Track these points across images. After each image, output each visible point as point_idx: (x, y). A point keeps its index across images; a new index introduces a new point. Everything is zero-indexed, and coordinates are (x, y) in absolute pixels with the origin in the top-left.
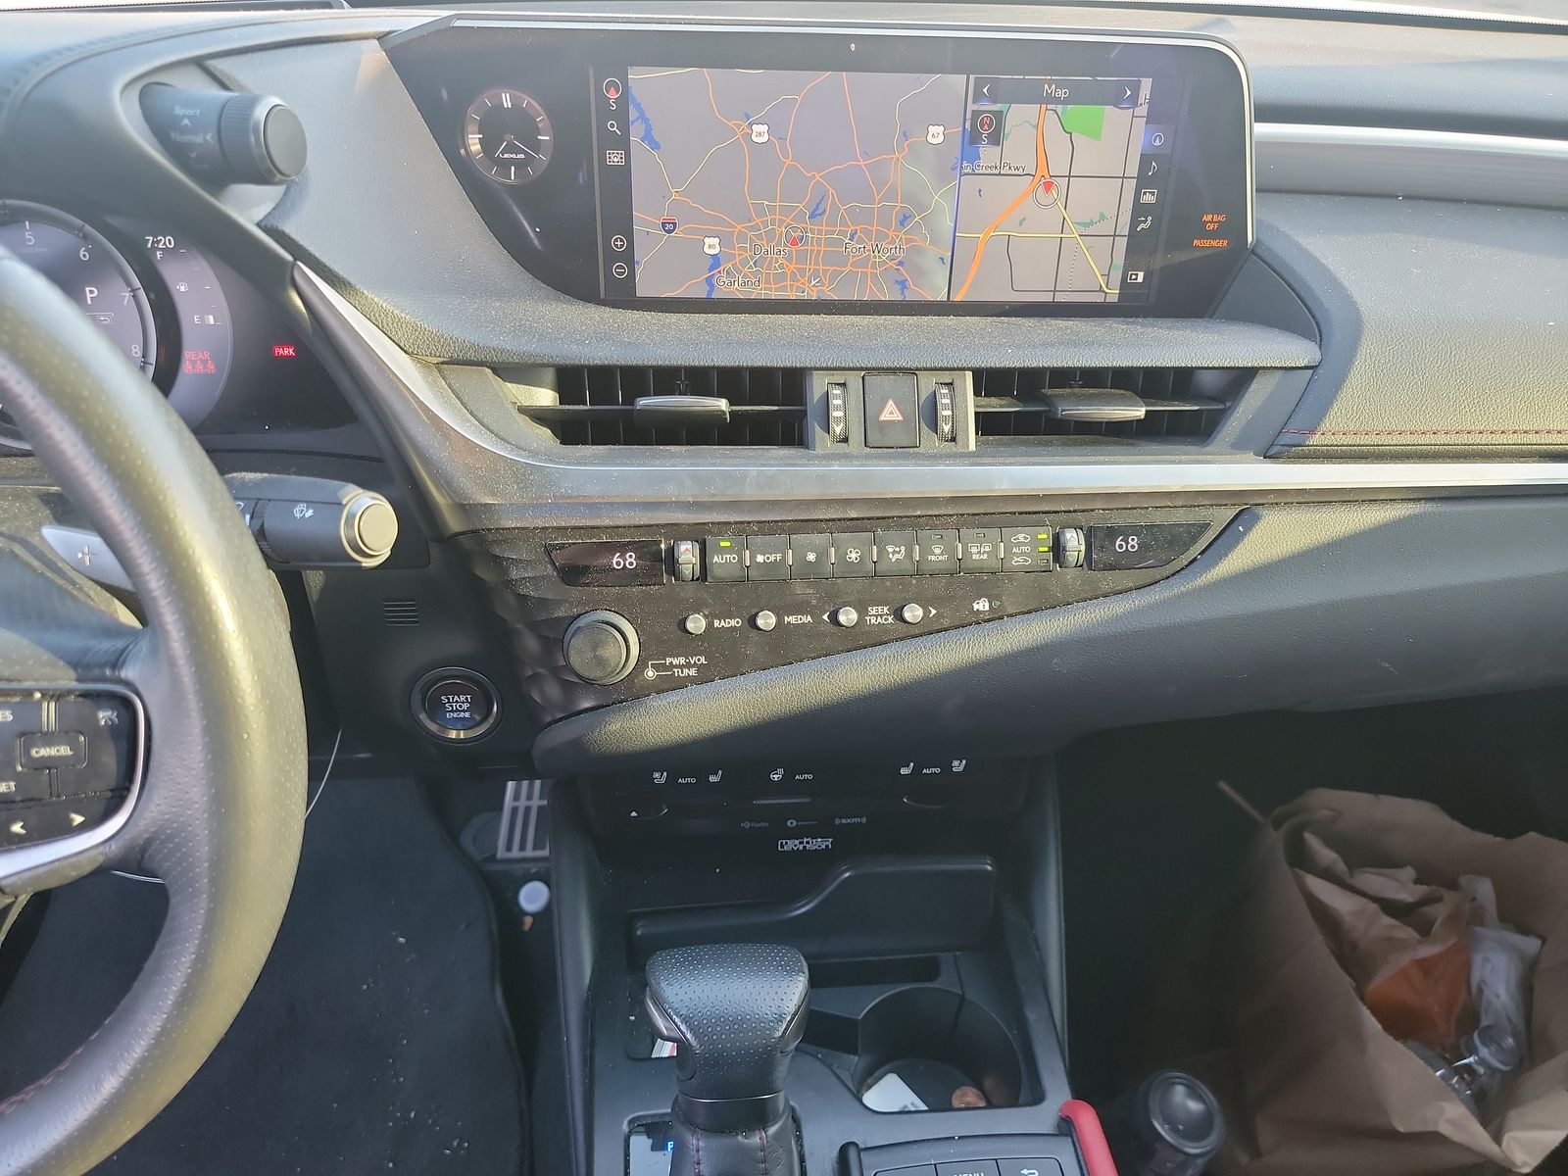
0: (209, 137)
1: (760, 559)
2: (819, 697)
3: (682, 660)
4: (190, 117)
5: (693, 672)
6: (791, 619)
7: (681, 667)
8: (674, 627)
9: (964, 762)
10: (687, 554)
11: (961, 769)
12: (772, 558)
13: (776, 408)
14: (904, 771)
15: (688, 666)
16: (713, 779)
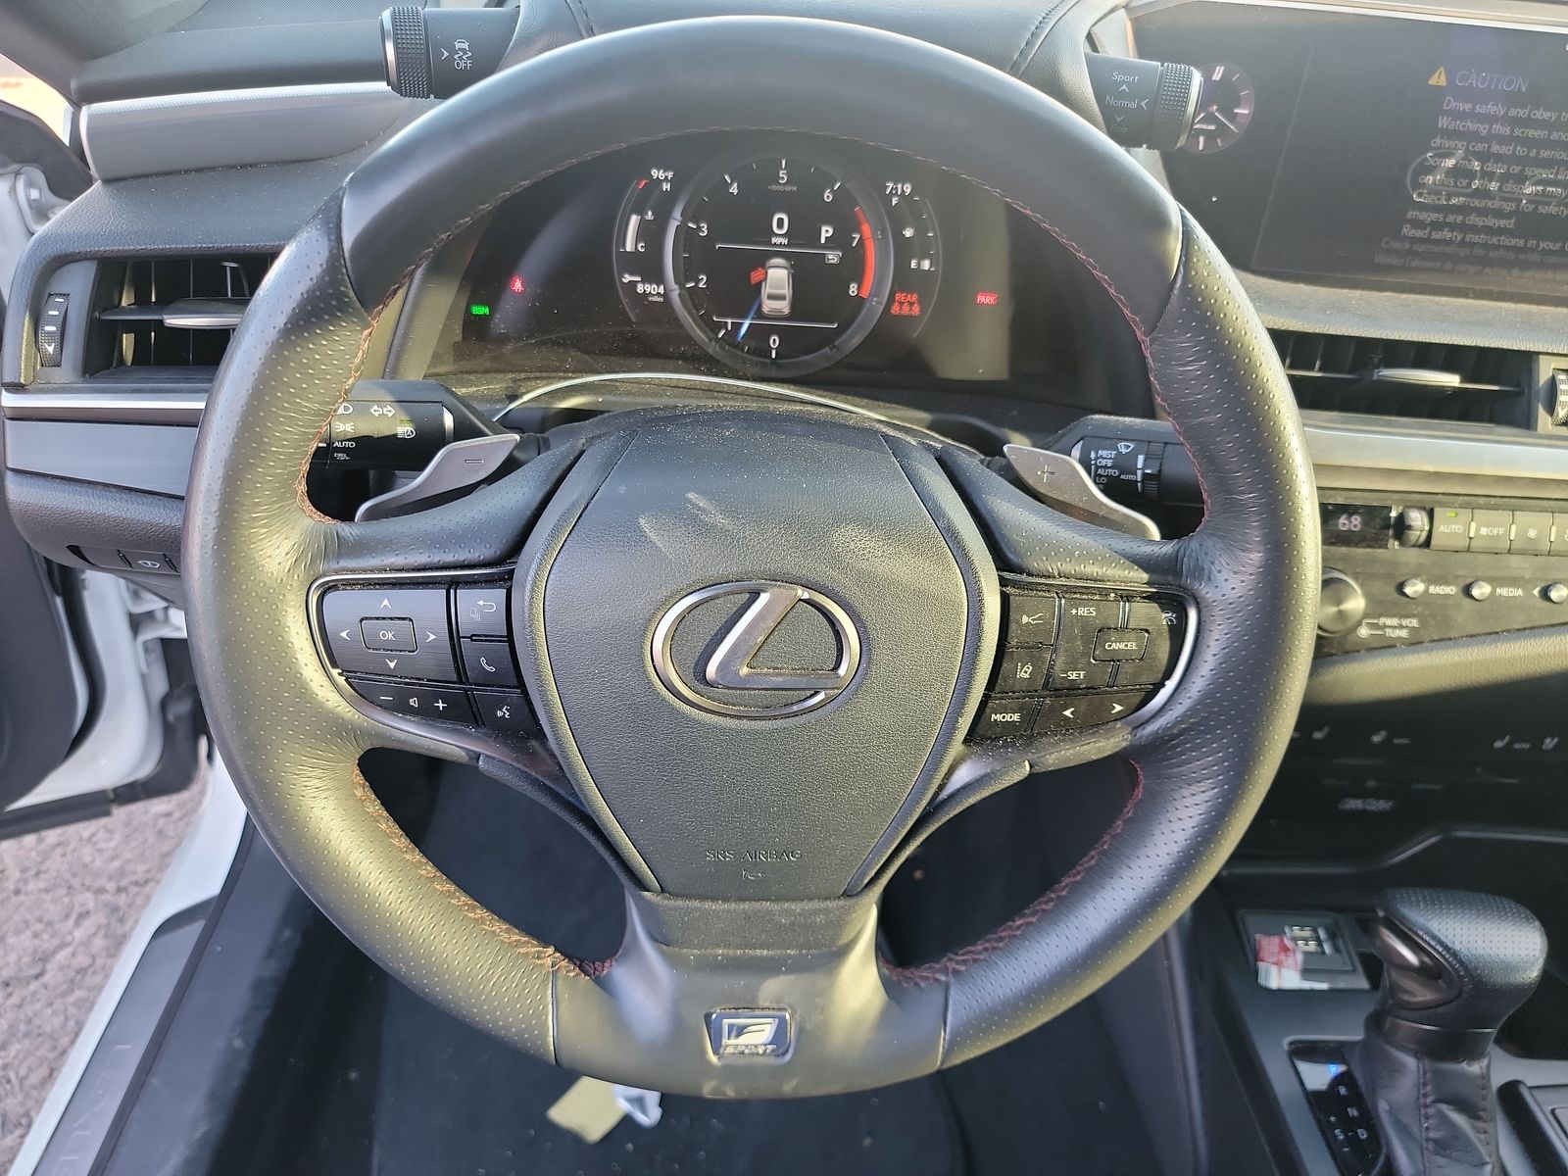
0: (1143, 104)
1: (1484, 531)
2: (1524, 666)
3: (1395, 621)
4: (1128, 83)
5: (1404, 633)
6: (1503, 591)
7: (1394, 627)
8: (1391, 588)
9: (1556, 740)
10: (1417, 519)
11: (1551, 746)
12: (1495, 533)
13: (1496, 388)
14: (1498, 744)
15: (1401, 627)
16: (1318, 735)
